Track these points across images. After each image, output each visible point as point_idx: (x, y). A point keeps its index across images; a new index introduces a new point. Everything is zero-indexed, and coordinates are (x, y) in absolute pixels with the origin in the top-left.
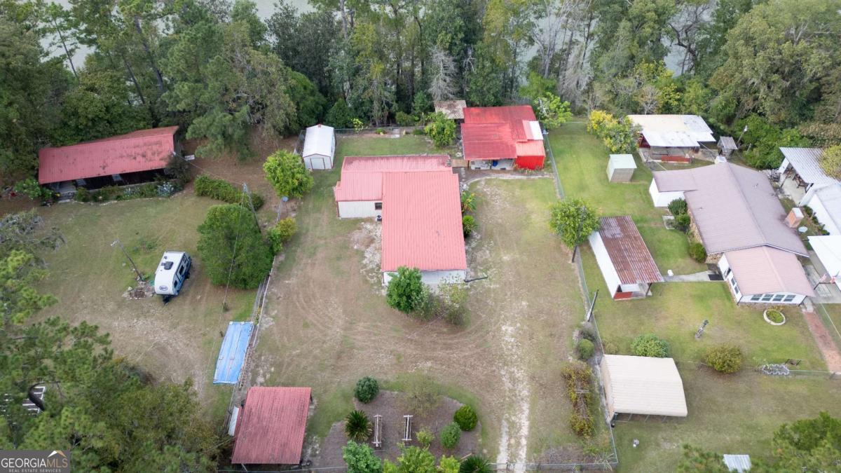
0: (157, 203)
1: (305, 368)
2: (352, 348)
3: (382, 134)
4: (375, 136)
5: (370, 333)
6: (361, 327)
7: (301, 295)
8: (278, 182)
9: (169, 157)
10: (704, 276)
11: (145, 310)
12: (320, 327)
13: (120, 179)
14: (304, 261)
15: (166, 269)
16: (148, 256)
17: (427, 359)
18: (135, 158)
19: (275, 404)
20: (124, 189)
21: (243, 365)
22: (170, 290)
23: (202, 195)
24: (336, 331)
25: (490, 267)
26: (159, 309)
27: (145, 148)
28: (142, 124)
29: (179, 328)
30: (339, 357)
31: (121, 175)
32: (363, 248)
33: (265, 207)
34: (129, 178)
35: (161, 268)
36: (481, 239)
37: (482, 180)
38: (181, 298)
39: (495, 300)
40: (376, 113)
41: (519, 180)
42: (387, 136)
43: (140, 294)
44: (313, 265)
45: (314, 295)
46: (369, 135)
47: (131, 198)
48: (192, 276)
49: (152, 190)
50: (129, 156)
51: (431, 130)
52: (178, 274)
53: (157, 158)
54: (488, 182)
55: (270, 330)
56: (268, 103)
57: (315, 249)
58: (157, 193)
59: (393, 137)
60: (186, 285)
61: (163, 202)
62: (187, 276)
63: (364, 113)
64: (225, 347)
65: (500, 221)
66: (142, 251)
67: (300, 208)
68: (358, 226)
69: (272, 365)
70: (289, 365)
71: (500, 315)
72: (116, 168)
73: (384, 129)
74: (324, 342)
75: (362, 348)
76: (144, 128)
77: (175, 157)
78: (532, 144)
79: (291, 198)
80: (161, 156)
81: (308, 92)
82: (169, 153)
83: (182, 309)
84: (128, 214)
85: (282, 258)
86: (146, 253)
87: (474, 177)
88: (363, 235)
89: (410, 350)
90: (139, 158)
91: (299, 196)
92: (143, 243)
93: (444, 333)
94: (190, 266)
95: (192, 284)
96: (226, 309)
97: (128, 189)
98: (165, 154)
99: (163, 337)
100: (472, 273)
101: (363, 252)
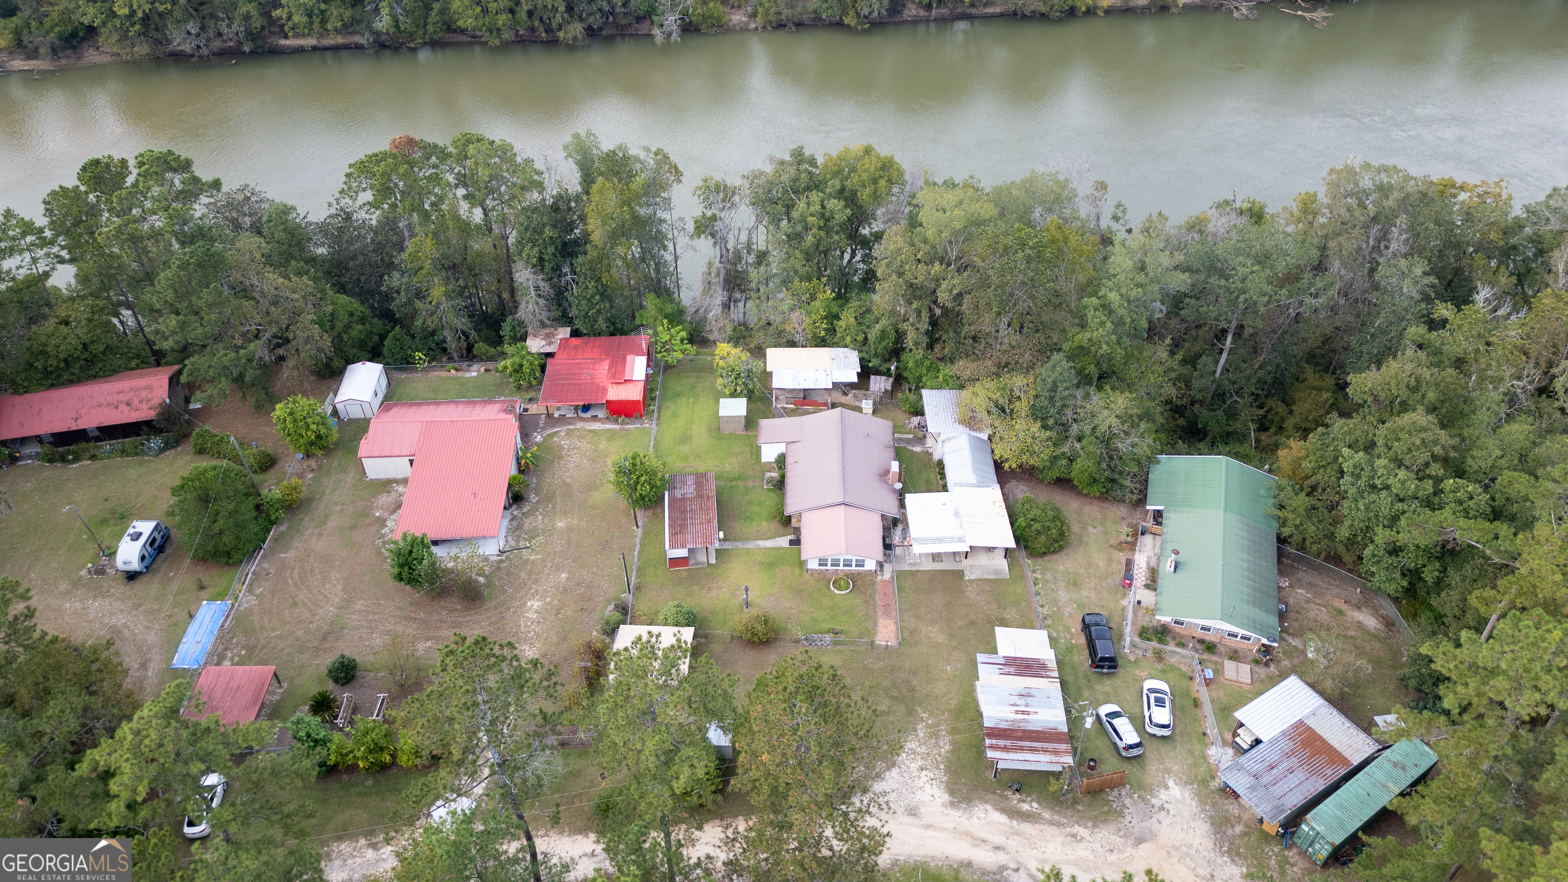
0: (142, 463)
1: (282, 650)
2: (342, 628)
3: (453, 371)
4: (444, 374)
5: (368, 612)
6: (359, 605)
7: (296, 572)
8: (289, 435)
9: (161, 405)
10: (783, 542)
11: (104, 589)
12: (310, 605)
13: (97, 433)
14: (310, 531)
15: (132, 540)
16: (118, 528)
17: (428, 639)
18: (117, 407)
19: (231, 684)
20: (101, 447)
21: (209, 647)
22: (135, 565)
23: (200, 452)
24: (329, 610)
25: (538, 535)
26: (122, 589)
27: (132, 393)
28: (133, 363)
29: (142, 609)
30: (324, 638)
31: (99, 429)
32: (386, 515)
33: (277, 468)
34: (109, 432)
35: (126, 538)
36: (538, 502)
37: (562, 430)
38: (149, 575)
39: (530, 573)
40: (452, 345)
41: (610, 430)
42: (460, 374)
43: (101, 571)
44: (320, 535)
45: (312, 571)
46: (436, 373)
47: (109, 457)
48: (169, 550)
49: (136, 448)
50: (109, 405)
51: (506, 368)
52: (147, 546)
53: (145, 406)
54: (569, 433)
55: (250, 609)
56: (291, 337)
57: (327, 517)
58: (143, 450)
59: (467, 375)
60: (159, 560)
61: (150, 461)
62: (161, 550)
63: (437, 344)
64: (192, 629)
65: (569, 480)
66: (112, 522)
67: (320, 467)
68: (388, 488)
69: (243, 648)
70: (264, 647)
71: (530, 589)
72: (90, 420)
73: (456, 365)
74: (311, 622)
75: (355, 629)
76: (137, 367)
77: (169, 406)
78: (629, 385)
79: (308, 456)
80: (150, 404)
81: (355, 318)
82: (160, 401)
83: (149, 587)
84: (102, 478)
85: (283, 528)
86: (115, 525)
87: (553, 426)
88: (390, 500)
89: (411, 630)
90: (122, 407)
91: (320, 453)
92: (113, 512)
93: (457, 610)
94: (166, 538)
95: (165, 560)
96: (202, 588)
97: (107, 446)
98: (156, 402)
99: (120, 620)
100: (513, 543)
101: (385, 520)
